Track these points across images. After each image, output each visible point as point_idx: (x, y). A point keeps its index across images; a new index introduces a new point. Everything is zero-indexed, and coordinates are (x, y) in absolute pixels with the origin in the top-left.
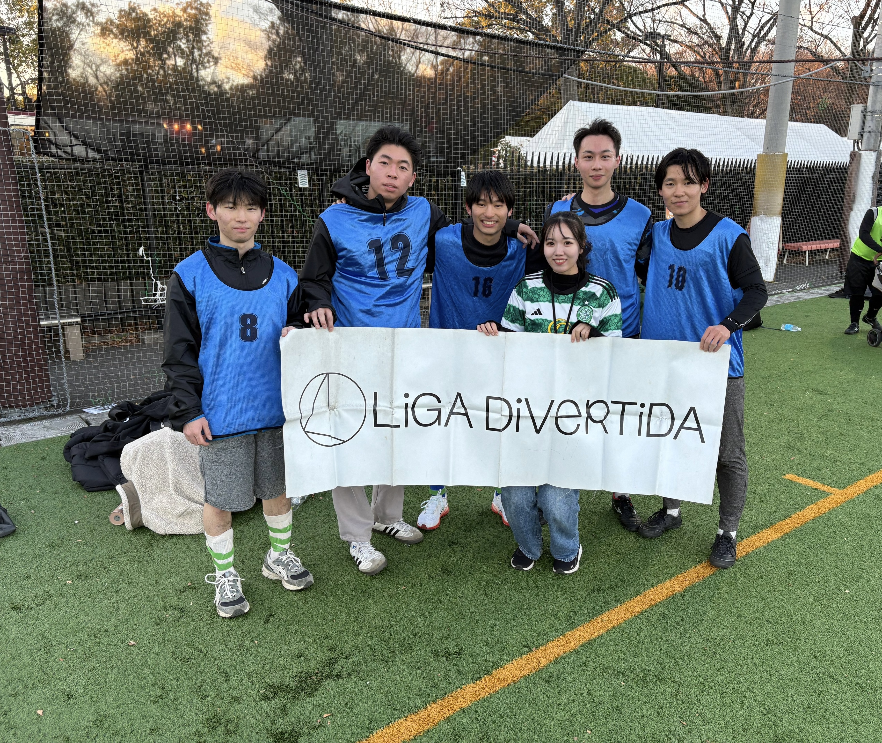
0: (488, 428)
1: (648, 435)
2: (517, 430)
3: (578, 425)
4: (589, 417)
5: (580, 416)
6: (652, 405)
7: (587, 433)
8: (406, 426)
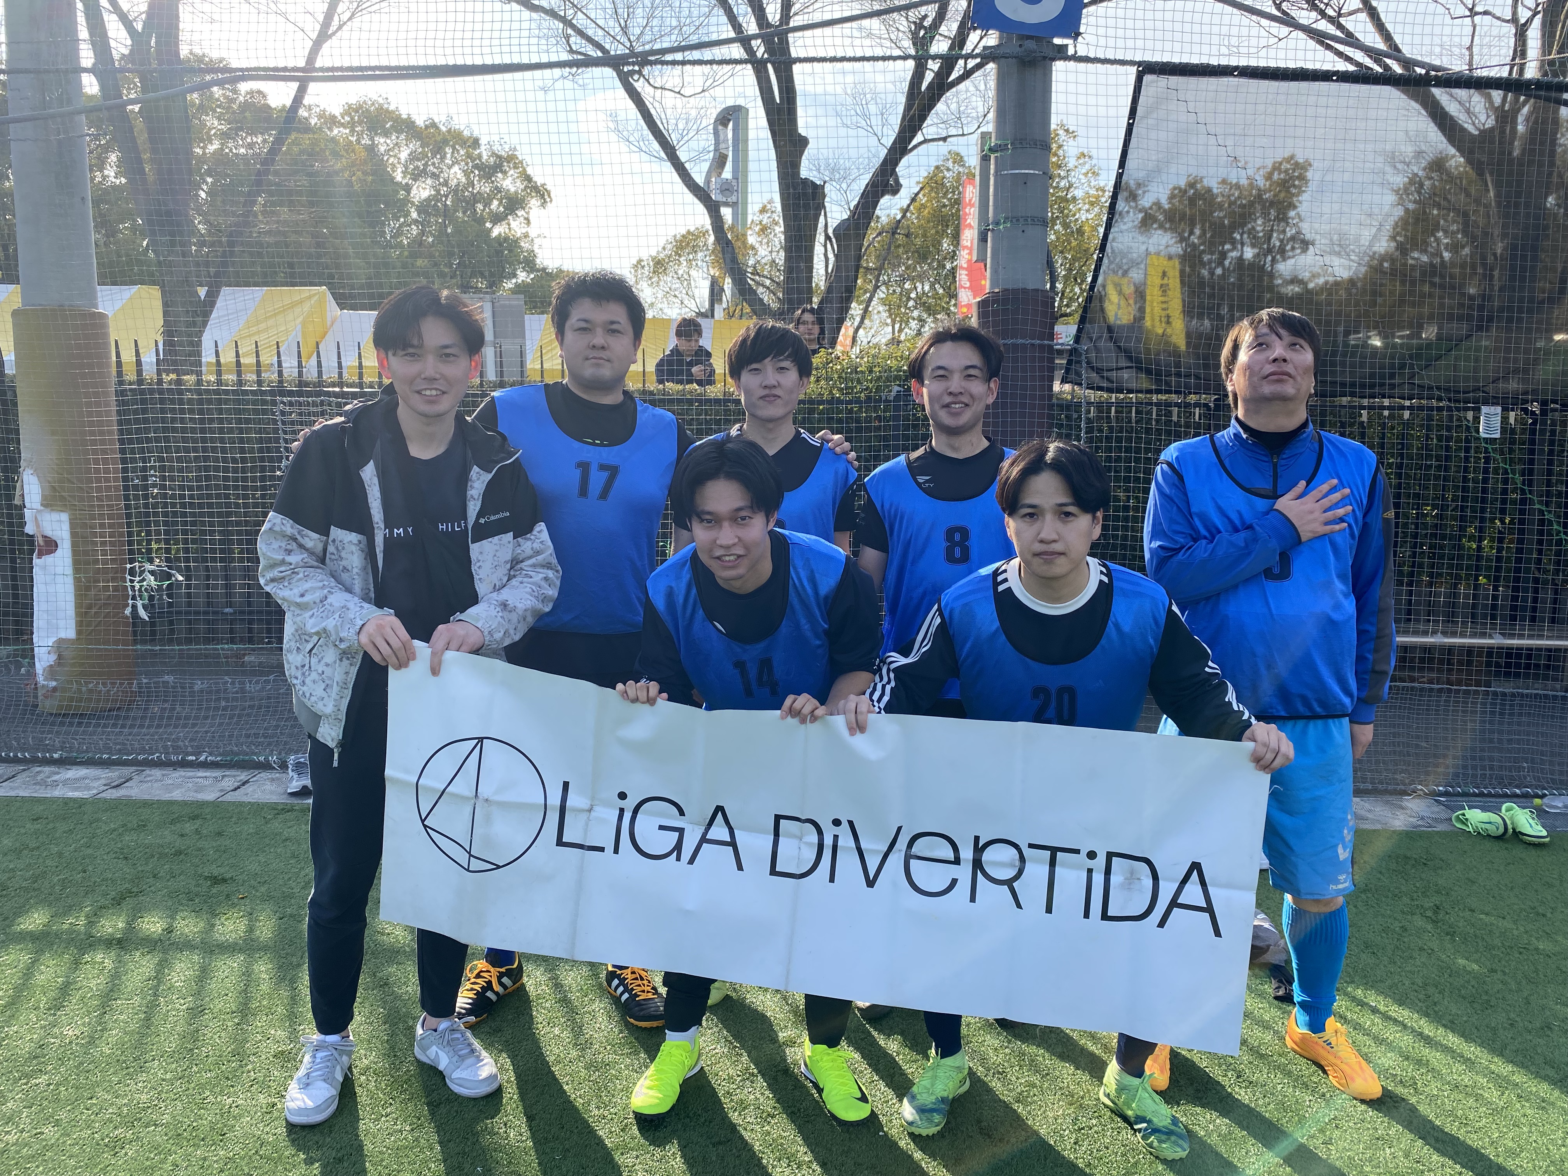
0: (773, 872)
1: (1105, 916)
2: (832, 880)
3: (954, 882)
4: (977, 864)
5: (957, 861)
6: (1110, 856)
7: (973, 899)
8: (616, 851)
